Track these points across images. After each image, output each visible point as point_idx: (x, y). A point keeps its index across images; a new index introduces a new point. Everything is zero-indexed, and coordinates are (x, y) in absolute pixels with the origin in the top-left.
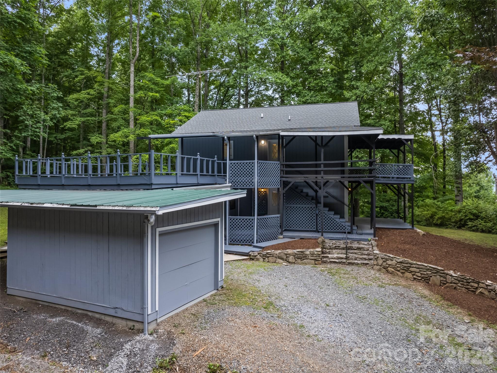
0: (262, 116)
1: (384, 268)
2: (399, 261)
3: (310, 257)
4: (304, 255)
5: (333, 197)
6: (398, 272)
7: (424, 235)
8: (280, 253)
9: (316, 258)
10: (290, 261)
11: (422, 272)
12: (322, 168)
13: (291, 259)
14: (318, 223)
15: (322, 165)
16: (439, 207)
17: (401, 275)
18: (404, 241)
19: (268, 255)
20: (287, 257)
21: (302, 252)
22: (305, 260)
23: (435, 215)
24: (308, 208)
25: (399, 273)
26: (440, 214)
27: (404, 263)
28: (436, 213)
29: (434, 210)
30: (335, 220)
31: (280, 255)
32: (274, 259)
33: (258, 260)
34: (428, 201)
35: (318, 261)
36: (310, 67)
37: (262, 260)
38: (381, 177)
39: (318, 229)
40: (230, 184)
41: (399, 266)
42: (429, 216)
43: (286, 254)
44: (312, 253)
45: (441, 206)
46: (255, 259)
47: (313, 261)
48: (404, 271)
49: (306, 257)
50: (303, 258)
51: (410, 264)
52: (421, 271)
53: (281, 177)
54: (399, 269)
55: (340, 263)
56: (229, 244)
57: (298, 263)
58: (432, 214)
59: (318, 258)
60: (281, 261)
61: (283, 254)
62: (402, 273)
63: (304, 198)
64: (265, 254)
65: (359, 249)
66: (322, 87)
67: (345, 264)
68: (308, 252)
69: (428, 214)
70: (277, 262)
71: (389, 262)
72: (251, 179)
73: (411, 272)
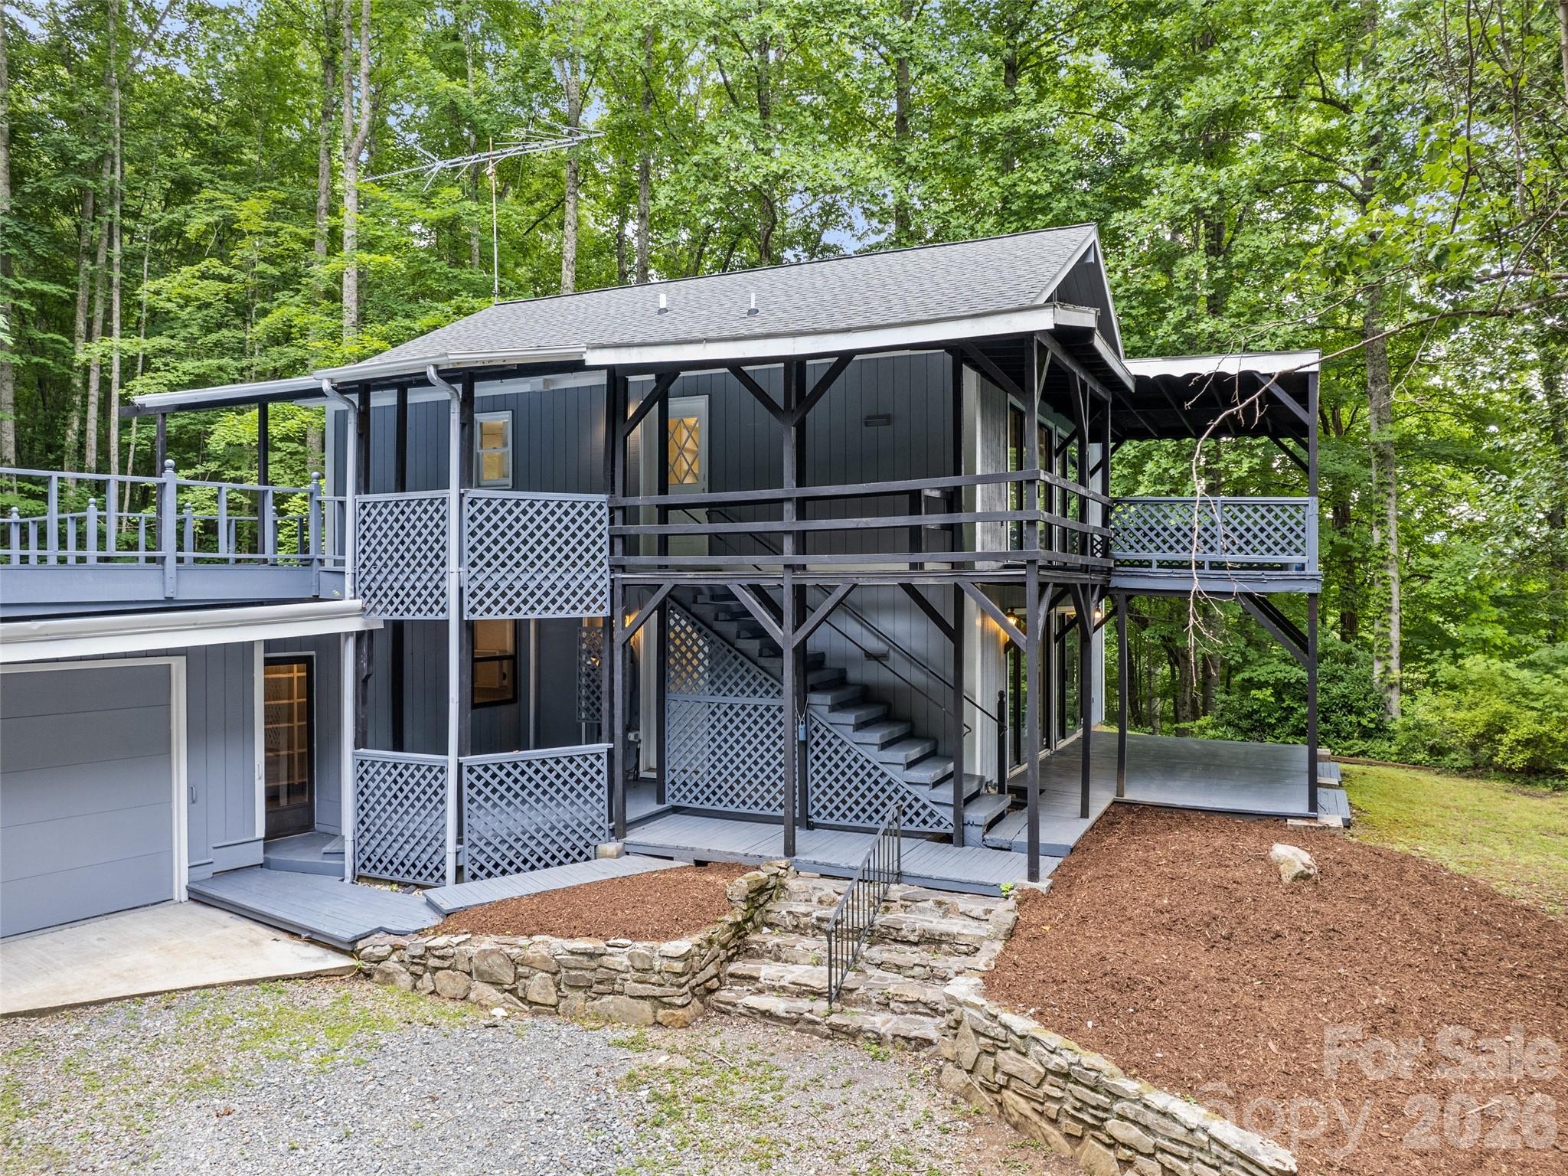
0: (663, 305)
1: (989, 1090)
2: (1055, 1061)
3: (631, 986)
4: (601, 974)
5: (910, 658)
6: (1048, 1128)
7: (1303, 877)
8: (485, 954)
9: (658, 991)
10: (533, 997)
11: (1167, 1159)
12: (789, 521)
13: (539, 987)
14: (811, 785)
15: (789, 509)
16: (1526, 693)
17: (1066, 1149)
18: (1166, 918)
19: (433, 962)
20: (518, 977)
21: (591, 955)
22: (605, 999)
23: (1503, 731)
24: (755, 708)
25: (1055, 1136)
26: (1526, 725)
27: (1076, 1082)
28: (1507, 717)
29: (1500, 705)
30: (883, 775)
31: (484, 967)
32: (462, 980)
33: (388, 978)
34: (1476, 664)
35: (671, 1005)
36: (980, 120)
37: (406, 979)
38: (1161, 565)
39: (811, 812)
40: (359, 603)
41: (1058, 1093)
42: (1474, 731)
43: (515, 963)
44: (638, 965)
45: (1536, 689)
46: (377, 977)
47: (646, 1006)
48: (1077, 1129)
49: (613, 981)
50: (597, 988)
51: (1109, 1093)
52: (1163, 1151)
53: (613, 568)
54: (1052, 1108)
55: (793, 1021)
56: (358, 878)
57: (573, 1016)
58: (1488, 724)
59: (668, 990)
60: (490, 993)
61: (500, 960)
62: (1069, 1136)
63: (748, 664)
64: (420, 951)
65: (932, 940)
66: (1032, 197)
67: (814, 1032)
68: (619, 960)
69: (1473, 723)
70: (472, 996)
71: (1009, 1060)
72: (436, 577)
73: (1113, 1144)
